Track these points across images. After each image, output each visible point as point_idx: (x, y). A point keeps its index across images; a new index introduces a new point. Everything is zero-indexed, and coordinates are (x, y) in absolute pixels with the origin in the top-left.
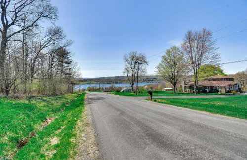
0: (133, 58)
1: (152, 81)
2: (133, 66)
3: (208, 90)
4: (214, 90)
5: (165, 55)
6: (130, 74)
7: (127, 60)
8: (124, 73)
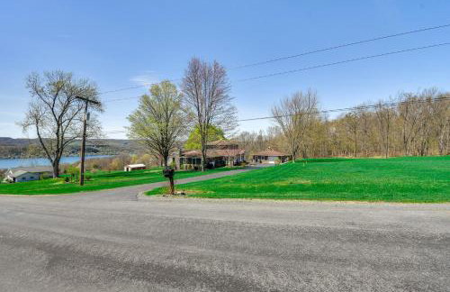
0: (59, 88)
1: (96, 151)
2: (58, 110)
3: (213, 163)
4: (220, 163)
5: (149, 94)
6: (48, 132)
7: (38, 91)
8: (25, 126)
